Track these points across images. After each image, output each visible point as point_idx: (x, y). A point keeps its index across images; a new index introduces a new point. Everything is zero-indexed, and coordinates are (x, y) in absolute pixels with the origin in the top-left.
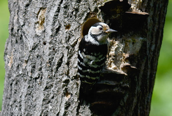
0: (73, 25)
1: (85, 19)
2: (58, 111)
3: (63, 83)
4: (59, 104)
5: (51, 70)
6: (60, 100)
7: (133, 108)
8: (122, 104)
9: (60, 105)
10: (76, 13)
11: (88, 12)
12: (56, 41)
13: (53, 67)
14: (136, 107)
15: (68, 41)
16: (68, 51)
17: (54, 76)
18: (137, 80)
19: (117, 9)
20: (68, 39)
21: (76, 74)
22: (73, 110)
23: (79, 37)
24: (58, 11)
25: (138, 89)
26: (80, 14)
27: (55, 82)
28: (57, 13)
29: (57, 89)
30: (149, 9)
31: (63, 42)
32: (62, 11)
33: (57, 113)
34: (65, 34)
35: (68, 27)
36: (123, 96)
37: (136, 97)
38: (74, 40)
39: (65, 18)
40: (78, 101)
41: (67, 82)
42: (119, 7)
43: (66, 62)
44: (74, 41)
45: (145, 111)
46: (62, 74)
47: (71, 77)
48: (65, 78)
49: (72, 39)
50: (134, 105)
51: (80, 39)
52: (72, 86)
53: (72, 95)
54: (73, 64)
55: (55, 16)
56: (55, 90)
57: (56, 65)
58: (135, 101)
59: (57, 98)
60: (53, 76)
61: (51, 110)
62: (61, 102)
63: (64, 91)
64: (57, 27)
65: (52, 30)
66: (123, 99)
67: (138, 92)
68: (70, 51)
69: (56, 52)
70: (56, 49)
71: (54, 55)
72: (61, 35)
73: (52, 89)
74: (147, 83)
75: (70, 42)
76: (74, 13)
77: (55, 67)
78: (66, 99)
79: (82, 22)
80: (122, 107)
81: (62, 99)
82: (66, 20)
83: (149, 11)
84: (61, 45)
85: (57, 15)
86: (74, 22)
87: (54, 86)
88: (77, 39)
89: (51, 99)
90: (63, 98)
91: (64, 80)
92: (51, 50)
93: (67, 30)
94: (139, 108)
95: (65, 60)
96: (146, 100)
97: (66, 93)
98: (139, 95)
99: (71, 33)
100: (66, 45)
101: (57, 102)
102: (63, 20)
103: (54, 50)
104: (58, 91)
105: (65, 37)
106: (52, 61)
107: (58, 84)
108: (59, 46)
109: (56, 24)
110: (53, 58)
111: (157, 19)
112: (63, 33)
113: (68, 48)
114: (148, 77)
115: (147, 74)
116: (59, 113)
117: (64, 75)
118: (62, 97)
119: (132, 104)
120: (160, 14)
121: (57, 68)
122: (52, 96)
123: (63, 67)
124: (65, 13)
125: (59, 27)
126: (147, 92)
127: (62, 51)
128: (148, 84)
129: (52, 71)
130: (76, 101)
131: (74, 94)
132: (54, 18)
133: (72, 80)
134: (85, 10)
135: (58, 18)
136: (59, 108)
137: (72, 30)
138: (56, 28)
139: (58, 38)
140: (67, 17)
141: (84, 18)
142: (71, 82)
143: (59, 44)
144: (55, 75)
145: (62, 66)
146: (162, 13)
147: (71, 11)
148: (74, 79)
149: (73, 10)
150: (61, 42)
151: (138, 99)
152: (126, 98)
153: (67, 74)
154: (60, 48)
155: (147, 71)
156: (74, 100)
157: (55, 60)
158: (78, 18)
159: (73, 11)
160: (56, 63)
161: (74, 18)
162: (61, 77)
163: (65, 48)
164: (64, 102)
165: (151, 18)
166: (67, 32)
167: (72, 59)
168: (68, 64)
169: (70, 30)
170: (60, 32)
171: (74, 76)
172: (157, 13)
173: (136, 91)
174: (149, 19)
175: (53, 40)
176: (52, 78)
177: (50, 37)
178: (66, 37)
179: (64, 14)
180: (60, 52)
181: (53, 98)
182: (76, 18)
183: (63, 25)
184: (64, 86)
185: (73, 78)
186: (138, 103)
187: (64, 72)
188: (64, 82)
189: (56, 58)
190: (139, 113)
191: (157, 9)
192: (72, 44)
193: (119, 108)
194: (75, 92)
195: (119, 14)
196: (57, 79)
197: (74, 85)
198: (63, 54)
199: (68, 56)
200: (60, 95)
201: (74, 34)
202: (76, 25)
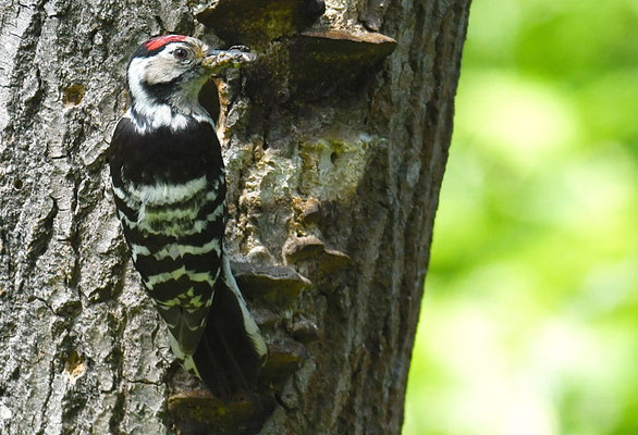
0: (93, 85)
2: (38, 429)
3: (54, 319)
4: (38, 402)
5: (6, 267)
6: (42, 383)
7: (335, 415)
8: (291, 401)
9: (45, 405)
10: (106, 40)
11: (156, 32)
12: (26, 149)
13: (16, 252)
14: (349, 409)
15: (76, 148)
16: (75, 190)
17: (21, 291)
18: (348, 304)
19: (268, 19)
20: (73, 147)
21: (107, 280)
22: (97, 423)
24: (36, 29)
25: (354, 338)
26: (123, 41)
27: (23, 313)
28: (31, 38)
29: (31, 342)
30: (398, 19)
31: (56, 152)
32: (52, 30)
34: (63, 120)
35: (73, 93)
36: (292, 368)
37: (348, 372)
38: (99, 145)
39: (62, 57)
40: (114, 388)
41: (71, 310)
42: (277, 13)
43: (68, 232)
44: (100, 151)
45: (383, 426)
46: (52, 283)
47: (87, 293)
48: (64, 297)
49: (90, 143)
50: (338, 402)
52: (90, 327)
53: (91, 363)
54: (97, 240)
55: (21, 49)
56: (24, 346)
57: (26, 247)
58: (343, 385)
59: (32, 377)
60: (17, 289)
61: (9, 426)
62: (50, 394)
63: (58, 347)
64: (33, 94)
65: (12, 107)
66: (296, 378)
67: (353, 352)
68: (81, 188)
69: (26, 194)
70: (29, 180)
71: (20, 204)
72: (45, 126)
73: (13, 340)
74: (389, 314)
75: (82, 155)
76: (99, 40)
77: (22, 254)
78: (68, 379)
80: (290, 411)
81: (51, 380)
82: (66, 65)
83: (396, 28)
84: (47, 167)
85: (31, 47)
86: (98, 76)
87: (21, 327)
89: (9, 381)
90: (56, 376)
91: (57, 303)
92: (6, 187)
93: (70, 106)
94: (359, 413)
95: (64, 224)
96: (386, 383)
97: (69, 356)
98: (359, 365)
99: (87, 119)
100: (66, 168)
101: (32, 393)
102: (56, 66)
103: (18, 184)
104: (35, 350)
105: (63, 132)
106: (12, 228)
107: (35, 322)
108: (40, 170)
109: (26, 83)
110: (15, 218)
111: (428, 61)
112: (56, 117)
113: (73, 177)
114: (395, 290)
115: (389, 278)
117: (60, 286)
118: (52, 373)
119: (333, 400)
120: (438, 44)
121: (32, 258)
122: (11, 367)
123: (57, 255)
124: (64, 36)
125: (42, 93)
126: (389, 351)
127: (51, 191)
128: (395, 317)
129: (11, 268)
130: (109, 389)
131: (99, 361)
132: (18, 57)
133: (93, 302)
134: (139, 25)
135: (33, 56)
136: (38, 417)
137: (91, 107)
138: (25, 98)
139: (35, 140)
140: (70, 54)
142: (87, 312)
143: (39, 160)
144: (22, 284)
145: (51, 250)
146: (448, 36)
147: (85, 31)
148: (99, 301)
149: (95, 25)
150: (46, 154)
151: (355, 376)
152: (304, 376)
153: (73, 281)
154: (44, 179)
155: (390, 269)
156: (98, 384)
157: (25, 224)
158: (112, 60)
159: (95, 32)
160: (29, 239)
161: (99, 59)
162: (46, 292)
163: (62, 178)
164: (61, 393)
165: (406, 58)
166: (68, 116)
167: (93, 223)
168: (75, 240)
169: (82, 104)
170: (43, 114)
171: (98, 290)
172: (430, 35)
173: (348, 348)
174: (397, 62)
175: (13, 145)
176: (10, 298)
177: (4, 133)
178: (67, 136)
179: (57, 43)
180: (43, 194)
181: (16, 375)
182: (105, 57)
183: (53, 86)
184: (58, 328)
185: (97, 296)
186: (353, 394)
187: (59, 273)
188: (58, 314)
189: (29, 219)
191: (427, 20)
192: (89, 161)
193: (280, 415)
194: (105, 354)
195: (277, 40)
196: (31, 299)
197: (99, 323)
198: (55, 203)
199: (73, 208)
200: (46, 365)
201: (98, 121)
202: (106, 88)
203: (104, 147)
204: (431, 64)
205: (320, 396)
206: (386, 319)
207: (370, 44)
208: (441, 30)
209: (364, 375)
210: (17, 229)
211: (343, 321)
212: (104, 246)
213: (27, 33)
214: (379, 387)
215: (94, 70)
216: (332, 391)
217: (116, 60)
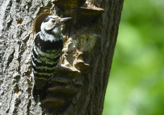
0: (25, 19)
1: (38, 14)
2: (8, 108)
3: (13, 80)
4: (9, 101)
5: (1, 66)
6: (10, 96)
7: (86, 106)
8: (74, 102)
9: (10, 102)
10: (29, 8)
11: (42, 6)
12: (7, 35)
13: (4, 62)
14: (89, 105)
15: (20, 36)
16: (20, 46)
17: (5, 72)
18: (90, 78)
19: (71, 3)
20: (20, 34)
21: (27, 70)
22: (24, 107)
23: (32, 32)
24: (10, 4)
25: (91, 87)
26: (33, 8)
27: (5, 78)
28: (9, 7)
29: (7, 85)
30: (105, 5)
31: (15, 36)
32: (15, 5)
33: (7, 110)
34: (17, 28)
35: (20, 21)
36: (75, 94)
37: (89, 95)
38: (26, 35)
39: (17, 12)
41: (18, 78)
42: (73, 2)
43: (17, 57)
44: (26, 37)
45: (98, 110)
46: (13, 70)
47: (22, 73)
48: (16, 74)
49: (24, 34)
50: (87, 103)
51: (32, 34)
52: (23, 82)
53: (22, 91)
54: (25, 60)
55: (7, 9)
56: (5, 87)
57: (6, 61)
58: (88, 99)
59: (7, 94)
60: (4, 72)
61: (1, 107)
62: (12, 99)
63: (14, 87)
64: (9, 21)
65: (4, 24)
66: (76, 97)
67: (91, 90)
68: (21, 46)
69: (7, 47)
70: (7, 44)
71: (5, 50)
72: (12, 30)
73: (2, 85)
74: (100, 81)
75: (22, 37)
76: (27, 7)
77: (6, 62)
78: (17, 95)
79: (34, 17)
80: (74, 105)
81: (12, 96)
82: (18, 14)
83: (104, 7)
84: (12, 40)
85: (9, 9)
86: (26, 17)
87: (5, 82)
88: (29, 34)
89: (1, 95)
90: (13, 94)
91: (14, 76)
92: (2, 45)
93: (19, 25)
94: (92, 106)
95: (16, 55)
96: (99, 99)
97: (17, 90)
98: (92, 94)
99: (23, 28)
100: (17, 41)
101: (7, 99)
102: (15, 14)
103: (5, 44)
104: (8, 88)
105: (17, 31)
106: (3, 56)
107: (8, 80)
108: (11, 41)
109: (8, 18)
110: (4, 53)
111: (112, 15)
112: (15, 27)
113: (19, 43)
114: (102, 75)
115: (101, 71)
116: (9, 110)
117: (15, 71)
118: (12, 93)
119: (85, 103)
120: (115, 11)
121: (8, 64)
122: (2, 92)
123: (15, 63)
124: (18, 7)
125: (11, 22)
126: (100, 90)
127: (13, 47)
128: (102, 82)
129: (3, 66)
130: (27, 98)
131: (25, 91)
132: (6, 12)
133: (23, 76)
134: (38, 4)
135: (10, 12)
136: (9, 105)
137: (24, 25)
138: (7, 22)
139: (9, 33)
140: (19, 11)
141: (37, 12)
142: (22, 78)
143: (10, 38)
144: (5, 70)
145: (13, 62)
146: (118, 9)
147: (23, 5)
148: (25, 75)
149: (26, 4)
150: (12, 37)
151: (91, 96)
152: (78, 96)
153: (19, 70)
154: (12, 43)
155: (101, 69)
156: (24, 97)
157: (6, 55)
158: (30, 13)
159: (26, 5)
160: (7, 59)
161: (27, 13)
162: (11, 73)
163: (16, 43)
164: (14, 99)
165: (106, 15)
166: (18, 27)
167: (24, 55)
168: (19, 59)
169: (22, 24)
170: (12, 26)
171: (25, 72)
172: (113, 9)
173: (89, 89)
174: (104, 16)
175: (4, 34)
176: (2, 74)
177: (1, 31)
178: (18, 32)
179: (16, 8)
180: (11, 47)
181: (3, 94)
182: (28, 12)
183: (15, 19)
184: (14, 82)
185: (24, 74)
186: (90, 101)
187: (15, 68)
188: (15, 78)
189: (7, 54)
190: (91, 111)
191: (112, 5)
192: (23, 39)
193: (71, 106)
194: (26, 89)
195: (73, 9)
196: (7, 74)
197: (25, 81)
198: (14, 49)
199: (19, 51)
200: (11, 92)
201: (26, 29)
202: (28, 20)
203: (28, 35)
204: (113, 16)
205: (82, 102)
206: (100, 82)
207: (97, 11)
208: (116, 8)
209: (93, 96)
210: (4, 56)
211: (88, 82)
212: (27, 61)
213: (8, 5)
214: (97, 99)
215: (25, 15)
216: (85, 100)
217: (31, 13)
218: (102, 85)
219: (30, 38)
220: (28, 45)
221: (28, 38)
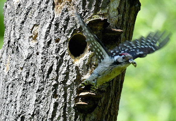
0: (61, 39)
1: (72, 35)
2: (48, 110)
3: (52, 87)
4: (48, 104)
5: (42, 76)
7: (108, 108)
8: (100, 105)
9: (50, 105)
10: (65, 30)
11: (75, 28)
12: (47, 52)
13: (44, 73)
14: (110, 107)
15: (58, 52)
16: (57, 61)
17: (45, 81)
18: (111, 85)
19: (98, 26)
20: (57, 51)
21: (64, 79)
22: (61, 109)
23: (67, 49)
24: (50, 26)
25: (112, 92)
26: (68, 30)
27: (46, 86)
28: (49, 29)
29: (47, 91)
30: (123, 27)
31: (54, 52)
32: (54, 27)
33: (47, 111)
34: (55, 46)
35: (57, 41)
36: (101, 98)
37: (111, 99)
38: (62, 51)
39: (55, 33)
40: (64, 102)
41: (56, 86)
42: (100, 25)
43: (56, 69)
44: (63, 53)
45: (116, 110)
46: (52, 80)
47: (59, 82)
48: (55, 82)
49: (61, 51)
50: (109, 105)
51: (67, 50)
52: (60, 89)
53: (60, 96)
54: (62, 71)
55: (47, 31)
56: (46, 92)
57: (47, 72)
58: (110, 102)
59: (48, 99)
60: (44, 81)
61: (42, 109)
62: (51, 102)
63: (53, 93)
64: (49, 40)
65: (44, 43)
66: (101, 101)
67: (112, 95)
68: (59, 60)
69: (47, 61)
70: (47, 58)
71: (45, 63)
72: (51, 47)
73: (43, 91)
74: (118, 87)
75: (59, 53)
76: (63, 29)
77: (46, 73)
78: (54, 100)
79: (69, 37)
80: (99, 107)
81: (51, 99)
82: (56, 35)
83: (123, 29)
84: (51, 56)
85: (49, 31)
86: (62, 37)
87: (45, 89)
88: (65, 50)
89: (42, 100)
90: (52, 99)
91: (53, 84)
92: (43, 59)
94: (112, 108)
95: (55, 67)
96: (117, 102)
97: (55, 95)
98: (113, 98)
99: (60, 46)
100: (56, 56)
101: (47, 102)
102: (54, 35)
103: (45, 59)
104: (48, 93)
105: (55, 48)
106: (44, 68)
107: (48, 88)
108: (50, 56)
109: (48, 38)
110: (44, 66)
111: (128, 35)
112: (53, 46)
113: (57, 58)
114: (120, 83)
115: (119, 80)
116: (48, 111)
117: (54, 80)
118: (52, 98)
119: (108, 105)
120: (130, 32)
121: (48, 75)
122: (43, 97)
123: (53, 74)
124: (56, 29)
125: (51, 41)
126: (118, 95)
127: (52, 61)
128: (119, 88)
129: (44, 77)
130: (63, 102)
131: (61, 96)
132: (46, 33)
133: (60, 84)
134: (72, 27)
135: (49, 33)
136: (48, 107)
137: (61, 43)
138: (47, 41)
139: (49, 50)
140: (57, 32)
142: (59, 86)
143: (50, 54)
144: (46, 80)
145: (52, 73)
146: (131, 30)
147: (61, 28)
148: (62, 83)
149: (63, 26)
150: (52, 53)
151: (112, 100)
152: (102, 100)
153: (57, 80)
154: (51, 58)
155: (119, 78)
156: (61, 100)
157: (46, 67)
159: (62, 28)
160: (47, 70)
161: (63, 34)
162: (51, 81)
163: (55, 58)
164: (53, 102)
165: (124, 35)
166: (56, 45)
167: (61, 68)
168: (57, 71)
169: (60, 43)
170: (51, 45)
171: (62, 81)
172: (128, 30)
173: (111, 94)
174: (122, 35)
175: (44, 51)
176: (43, 82)
177: (43, 49)
178: (56, 49)
179: (54, 30)
180: (51, 61)
181: (44, 98)
182: (64, 33)
183: (53, 38)
184: (53, 89)
185: (61, 83)
186: (111, 104)
187: (54, 78)
188: (53, 86)
189: (48, 66)
190: (112, 112)
191: (128, 27)
192: (60, 55)
193: (98, 108)
194: (63, 94)
195: (99, 30)
196: (47, 83)
198: (53, 63)
199: (57, 64)
200: (50, 96)
201: (63, 46)
202: (64, 40)
203: (64, 52)
204: (128, 36)
205: (105, 105)
206: (118, 88)
207: (119, 32)
208: (130, 29)
209: (113, 100)
210: (45, 68)
211: (110, 89)
212: (63, 72)
213: (48, 28)
214: (116, 102)
215: (62, 36)
216: (108, 103)
217: (67, 34)
218: (119, 91)
219: (66, 54)
220: (64, 60)
221: (64, 54)
